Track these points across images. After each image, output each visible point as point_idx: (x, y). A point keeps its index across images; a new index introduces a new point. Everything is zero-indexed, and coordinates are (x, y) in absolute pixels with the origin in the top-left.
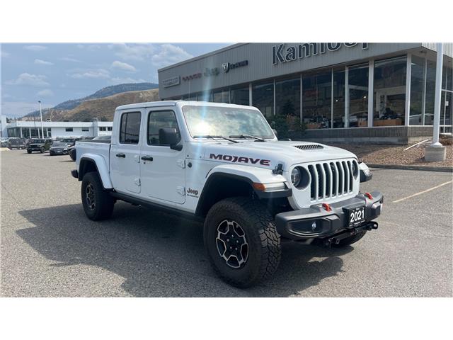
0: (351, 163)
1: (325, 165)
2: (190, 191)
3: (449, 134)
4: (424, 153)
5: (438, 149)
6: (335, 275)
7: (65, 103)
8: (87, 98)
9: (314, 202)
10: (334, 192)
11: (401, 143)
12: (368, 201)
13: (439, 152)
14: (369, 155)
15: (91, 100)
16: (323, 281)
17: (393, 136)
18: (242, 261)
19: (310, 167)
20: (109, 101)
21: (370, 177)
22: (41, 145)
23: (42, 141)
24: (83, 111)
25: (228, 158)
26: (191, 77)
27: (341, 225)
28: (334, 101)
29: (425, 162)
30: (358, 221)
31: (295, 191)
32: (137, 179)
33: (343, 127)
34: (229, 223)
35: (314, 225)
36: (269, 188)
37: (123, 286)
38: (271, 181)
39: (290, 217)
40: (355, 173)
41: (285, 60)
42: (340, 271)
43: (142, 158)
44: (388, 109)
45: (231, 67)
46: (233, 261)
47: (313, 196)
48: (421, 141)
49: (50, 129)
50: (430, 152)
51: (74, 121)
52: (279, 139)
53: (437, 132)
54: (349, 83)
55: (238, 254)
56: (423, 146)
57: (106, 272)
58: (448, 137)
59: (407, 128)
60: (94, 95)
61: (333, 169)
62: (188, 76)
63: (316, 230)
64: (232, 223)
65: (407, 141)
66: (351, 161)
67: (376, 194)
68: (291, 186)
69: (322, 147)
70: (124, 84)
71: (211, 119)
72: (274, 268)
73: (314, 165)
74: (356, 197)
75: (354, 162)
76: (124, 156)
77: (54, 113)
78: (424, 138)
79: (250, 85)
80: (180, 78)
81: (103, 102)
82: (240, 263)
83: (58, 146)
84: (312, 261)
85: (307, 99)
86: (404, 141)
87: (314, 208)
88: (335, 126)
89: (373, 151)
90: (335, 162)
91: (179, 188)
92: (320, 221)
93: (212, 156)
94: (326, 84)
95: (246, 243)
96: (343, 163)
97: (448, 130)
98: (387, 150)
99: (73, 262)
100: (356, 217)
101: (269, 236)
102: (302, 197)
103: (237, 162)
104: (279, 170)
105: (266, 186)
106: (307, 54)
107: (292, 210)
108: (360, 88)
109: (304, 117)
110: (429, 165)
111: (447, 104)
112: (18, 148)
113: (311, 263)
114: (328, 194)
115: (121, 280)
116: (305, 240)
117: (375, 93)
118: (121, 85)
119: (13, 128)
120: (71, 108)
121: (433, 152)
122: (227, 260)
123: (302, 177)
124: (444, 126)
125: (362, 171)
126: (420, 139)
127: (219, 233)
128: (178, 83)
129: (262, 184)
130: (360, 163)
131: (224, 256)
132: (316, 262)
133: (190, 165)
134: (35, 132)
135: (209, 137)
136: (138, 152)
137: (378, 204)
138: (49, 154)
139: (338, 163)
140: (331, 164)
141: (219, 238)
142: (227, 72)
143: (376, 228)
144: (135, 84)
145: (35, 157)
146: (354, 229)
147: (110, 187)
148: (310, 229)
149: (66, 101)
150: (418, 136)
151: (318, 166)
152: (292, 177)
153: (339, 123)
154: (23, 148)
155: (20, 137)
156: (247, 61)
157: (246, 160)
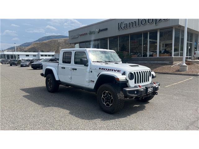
0: (149, 72)
1: (139, 72)
2: (91, 81)
3: (190, 60)
4: (179, 68)
5: (185, 66)
6: (143, 110)
7: (25, 44)
8: (35, 42)
9: (136, 85)
10: (143, 82)
11: (170, 64)
12: (154, 85)
13: (185, 68)
14: (157, 68)
15: (36, 42)
16: (138, 112)
17: (167, 61)
18: (111, 104)
19: (134, 73)
20: (44, 43)
21: (155, 77)
22: (16, 62)
23: (17, 61)
24: (33, 47)
25: (106, 69)
26: (83, 34)
27: (145, 92)
28: (143, 45)
29: (179, 72)
30: (151, 91)
31: (129, 81)
32: (70, 77)
33: (147, 57)
34: (106, 92)
35: (136, 92)
36: (121, 80)
37: (69, 113)
38: (121, 78)
39: (128, 89)
40: (150, 75)
41: (123, 28)
42: (144, 109)
43: (72, 69)
44: (165, 50)
45: (100, 31)
46: (108, 105)
47: (135, 83)
48: (178, 63)
49: (19, 55)
50: (181, 67)
51: (29, 52)
52: (123, 63)
53: (184, 59)
54: (150, 38)
55: (110, 102)
56: (179, 65)
57: (62, 109)
58: (189, 61)
59: (173, 57)
60: (38, 40)
61: (142, 74)
62: (82, 34)
63: (136, 94)
64: (107, 92)
65: (173, 63)
66: (149, 71)
67: (157, 83)
68: (128, 79)
69: (139, 66)
70: (51, 36)
71: (94, 54)
72: (122, 107)
73: (136, 72)
74: (150, 83)
75: (150, 71)
76: (64, 68)
77: (20, 48)
78: (180, 62)
79: (108, 39)
80: (78, 35)
81: (42, 43)
82: (110, 105)
83: (24, 63)
84: (134, 106)
85: (132, 44)
86: (171, 63)
87: (135, 87)
88: (144, 56)
89: (159, 67)
90: (143, 71)
91: (87, 80)
92: (137, 91)
93: (100, 68)
94: (140, 38)
95: (112, 98)
96: (146, 71)
97: (190, 58)
98: (164, 66)
99: (49, 106)
100: (150, 90)
101: (121, 95)
102: (132, 83)
103: (109, 71)
104: (124, 74)
105: (120, 79)
106: (132, 26)
107: (128, 87)
108: (154, 41)
109: (131, 52)
110: (181, 73)
111: (189, 48)
112: (5, 64)
113: (134, 107)
114: (140, 82)
115: (68, 111)
116: (132, 97)
117: (160, 43)
118: (49, 36)
119: (2, 55)
120: (27, 46)
121: (183, 68)
122: (105, 104)
123: (132, 76)
124: (188, 57)
125: (152, 75)
126: (178, 62)
127: (103, 95)
128: (77, 37)
129: (118, 78)
130: (152, 71)
131: (104, 103)
132: (136, 106)
133: (91, 72)
134: (12, 56)
135: (98, 62)
136: (71, 67)
137: (158, 86)
138: (20, 66)
139: (144, 72)
140: (142, 72)
141: (102, 97)
142: (98, 33)
143: (157, 94)
144: (56, 36)
145: (14, 67)
146: (149, 94)
147: (58, 80)
148: (134, 93)
149: (25, 43)
150: (177, 61)
151: (137, 72)
152: (128, 76)
153: (145, 55)
154: (8, 64)
155: (5, 58)
156: (107, 29)
157: (112, 70)
